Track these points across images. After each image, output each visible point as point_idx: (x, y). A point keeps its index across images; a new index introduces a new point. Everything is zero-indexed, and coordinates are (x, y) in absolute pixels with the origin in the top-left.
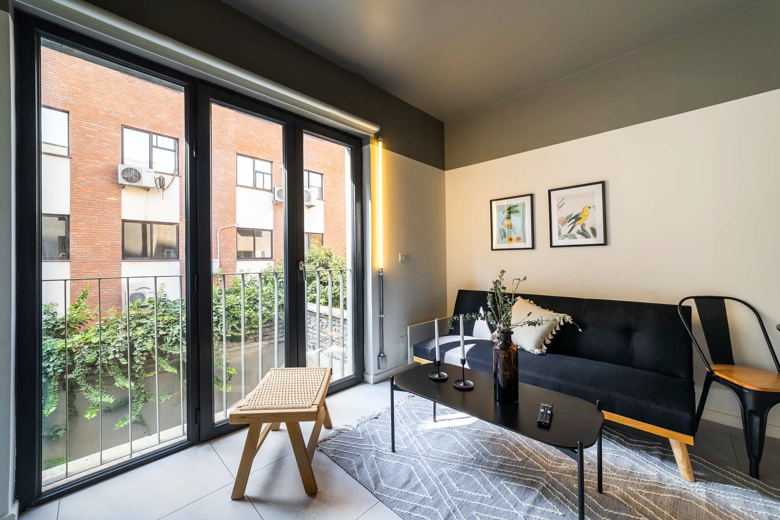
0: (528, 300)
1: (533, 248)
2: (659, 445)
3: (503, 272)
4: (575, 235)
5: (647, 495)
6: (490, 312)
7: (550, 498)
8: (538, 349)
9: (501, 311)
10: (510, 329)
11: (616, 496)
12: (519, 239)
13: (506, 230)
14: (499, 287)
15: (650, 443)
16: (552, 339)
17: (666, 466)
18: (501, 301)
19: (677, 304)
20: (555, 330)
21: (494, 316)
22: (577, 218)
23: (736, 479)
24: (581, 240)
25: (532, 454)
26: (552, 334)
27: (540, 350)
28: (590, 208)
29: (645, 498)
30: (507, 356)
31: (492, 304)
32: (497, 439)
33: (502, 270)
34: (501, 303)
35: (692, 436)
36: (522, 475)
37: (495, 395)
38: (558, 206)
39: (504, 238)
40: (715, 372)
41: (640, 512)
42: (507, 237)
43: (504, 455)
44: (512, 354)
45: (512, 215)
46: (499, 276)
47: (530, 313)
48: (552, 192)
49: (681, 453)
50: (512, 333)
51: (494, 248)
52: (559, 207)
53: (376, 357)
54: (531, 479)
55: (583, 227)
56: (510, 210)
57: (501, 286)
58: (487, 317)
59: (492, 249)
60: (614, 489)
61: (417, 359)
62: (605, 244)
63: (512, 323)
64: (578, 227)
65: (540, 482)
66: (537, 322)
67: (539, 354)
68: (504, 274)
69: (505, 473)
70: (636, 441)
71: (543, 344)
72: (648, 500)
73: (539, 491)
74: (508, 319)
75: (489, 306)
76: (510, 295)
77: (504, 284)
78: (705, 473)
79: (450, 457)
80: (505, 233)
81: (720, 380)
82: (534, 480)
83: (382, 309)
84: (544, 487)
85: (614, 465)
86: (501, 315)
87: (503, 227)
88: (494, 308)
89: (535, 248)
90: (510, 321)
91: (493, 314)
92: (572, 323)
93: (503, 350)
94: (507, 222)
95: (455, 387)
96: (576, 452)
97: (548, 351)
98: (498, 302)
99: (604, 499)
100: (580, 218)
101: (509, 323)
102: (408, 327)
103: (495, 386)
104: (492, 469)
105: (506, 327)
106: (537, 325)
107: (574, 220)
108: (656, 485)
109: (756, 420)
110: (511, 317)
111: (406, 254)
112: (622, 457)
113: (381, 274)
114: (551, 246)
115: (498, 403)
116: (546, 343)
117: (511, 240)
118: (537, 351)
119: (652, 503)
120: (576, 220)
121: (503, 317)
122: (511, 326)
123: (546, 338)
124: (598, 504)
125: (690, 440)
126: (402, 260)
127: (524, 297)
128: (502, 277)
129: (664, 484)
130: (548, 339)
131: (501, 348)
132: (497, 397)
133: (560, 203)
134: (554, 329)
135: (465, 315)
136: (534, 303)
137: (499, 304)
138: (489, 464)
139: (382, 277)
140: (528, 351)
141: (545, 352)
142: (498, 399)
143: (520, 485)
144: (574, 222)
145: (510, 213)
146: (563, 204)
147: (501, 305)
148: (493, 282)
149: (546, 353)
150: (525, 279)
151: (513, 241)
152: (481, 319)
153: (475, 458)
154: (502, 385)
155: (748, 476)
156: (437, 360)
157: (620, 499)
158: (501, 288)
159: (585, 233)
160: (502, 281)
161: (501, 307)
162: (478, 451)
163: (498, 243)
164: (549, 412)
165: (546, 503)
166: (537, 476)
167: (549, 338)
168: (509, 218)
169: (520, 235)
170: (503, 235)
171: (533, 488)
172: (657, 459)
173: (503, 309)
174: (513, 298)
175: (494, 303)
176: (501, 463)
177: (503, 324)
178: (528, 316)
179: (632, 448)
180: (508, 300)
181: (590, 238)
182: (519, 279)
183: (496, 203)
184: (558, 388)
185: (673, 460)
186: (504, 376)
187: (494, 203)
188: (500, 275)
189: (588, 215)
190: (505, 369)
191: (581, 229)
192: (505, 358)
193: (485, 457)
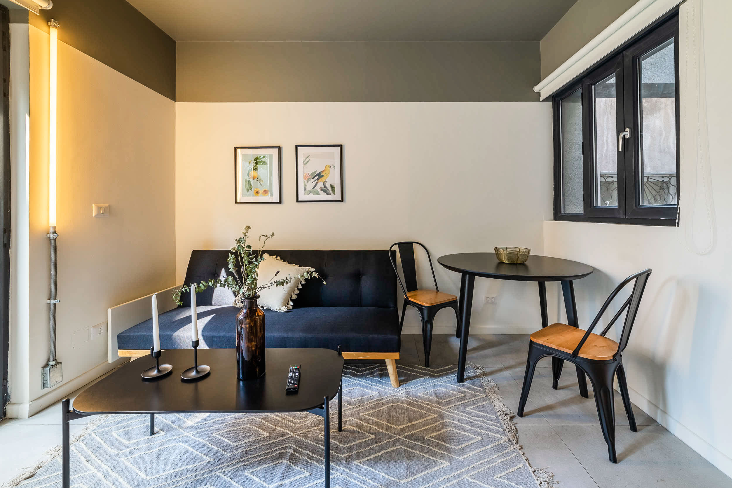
0: (275, 256)
1: (280, 202)
2: (378, 366)
3: (248, 228)
4: (318, 191)
5: (373, 414)
6: (232, 276)
7: (297, 462)
8: (285, 307)
9: (245, 274)
10: (256, 292)
11: (352, 427)
12: (265, 192)
13: (252, 182)
14: (243, 245)
15: (373, 367)
16: (298, 293)
17: (383, 382)
18: (246, 262)
19: (389, 250)
20: (301, 284)
21: (237, 281)
22: (320, 175)
23: (420, 373)
24: (323, 196)
25: (279, 421)
26: (298, 289)
27: (286, 307)
28: (330, 167)
29: (372, 418)
30: (252, 324)
31: (235, 267)
32: (241, 421)
33: (247, 226)
34: (245, 264)
35: (398, 352)
36: (269, 452)
37: (238, 374)
38: (304, 162)
39: (250, 190)
40: (409, 298)
41: (369, 433)
42: (253, 189)
43: (249, 437)
44: (258, 320)
45: (259, 167)
46: (244, 233)
47: (278, 272)
48: (299, 148)
49: (392, 368)
50: (259, 297)
51: (238, 201)
52: (305, 164)
53: (39, 370)
54: (278, 452)
55: (325, 184)
56: (257, 161)
57: (246, 245)
58: (228, 283)
59: (236, 202)
60: (350, 421)
61: (123, 353)
62: (342, 201)
63: (258, 286)
64: (321, 184)
65: (287, 450)
66: (284, 281)
67: (286, 312)
68: (250, 230)
69: (250, 459)
70: (364, 369)
71: (289, 300)
72: (373, 419)
73: (287, 461)
74: (254, 282)
75: (230, 269)
76: (255, 253)
77: (248, 242)
78: (404, 377)
79: (175, 477)
80: (251, 185)
81: (412, 303)
82: (281, 451)
83: (53, 290)
84: (292, 454)
85: (349, 399)
86: (245, 279)
87: (248, 179)
88: (236, 271)
89: (282, 202)
90: (256, 283)
91: (235, 278)
92: (318, 278)
93: (248, 319)
94: (253, 173)
95: (183, 381)
96: (323, 408)
97: (294, 307)
98: (242, 263)
99: (343, 436)
100: (323, 176)
101: (255, 286)
102: (109, 311)
103: (238, 362)
104: (234, 462)
105: (251, 291)
106: (285, 283)
107: (317, 177)
108: (377, 402)
109: (429, 326)
110: (257, 279)
111: (107, 205)
112: (355, 388)
113: (52, 236)
114: (298, 201)
115: (241, 383)
116: (292, 299)
117: (257, 192)
118: (284, 309)
119: (376, 419)
120: (320, 177)
121: (248, 280)
122: (257, 289)
123: (293, 294)
124: (338, 444)
125: (397, 356)
126: (98, 215)
127: (271, 253)
128: (247, 234)
129: (383, 398)
130: (294, 294)
131: (245, 318)
132: (241, 376)
133: (305, 160)
134: (299, 283)
135: (198, 284)
136: (281, 259)
137: (243, 265)
138: (230, 459)
139: (55, 240)
140: (275, 310)
141: (291, 307)
142: (241, 378)
143: (266, 466)
144: (318, 179)
145: (256, 163)
146: (309, 160)
147: (246, 266)
148: (236, 240)
149: (293, 308)
150: (273, 235)
151: (259, 194)
152: (220, 286)
153: (212, 460)
154: (246, 359)
155: (424, 368)
156: (155, 350)
157: (355, 429)
158: (245, 247)
159: (326, 189)
160: (246, 238)
161: (246, 268)
162: (216, 448)
163: (243, 195)
164: (297, 374)
165: (294, 471)
166: (285, 444)
167: (296, 293)
168: (256, 169)
169: (268, 188)
170: (249, 186)
171: (280, 461)
172: (377, 379)
173: (248, 271)
174: (259, 257)
175: (237, 265)
176: (245, 450)
177: (248, 288)
178: (276, 275)
179: (361, 376)
180: (254, 259)
181: (331, 195)
182: (266, 236)
183: (241, 151)
184: (304, 344)
185: (387, 375)
186: (248, 348)
187: (239, 150)
188: (245, 231)
189: (329, 173)
190: (250, 340)
191: (323, 186)
192: (250, 327)
193: (225, 452)
